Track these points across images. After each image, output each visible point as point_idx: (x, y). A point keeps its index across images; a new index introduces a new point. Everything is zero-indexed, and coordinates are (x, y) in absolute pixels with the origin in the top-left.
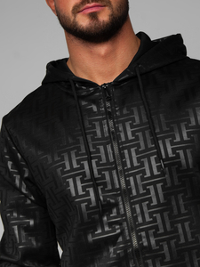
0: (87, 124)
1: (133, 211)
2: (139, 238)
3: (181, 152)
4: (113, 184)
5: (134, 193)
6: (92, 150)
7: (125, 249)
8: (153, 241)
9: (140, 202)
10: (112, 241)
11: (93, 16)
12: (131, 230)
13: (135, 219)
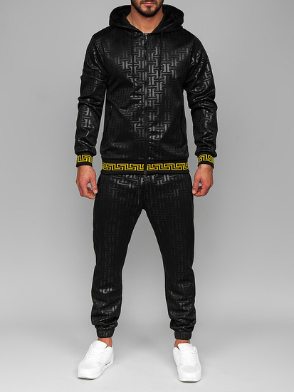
0: (135, 50)
1: (148, 91)
2: (148, 103)
3: (173, 71)
4: (142, 78)
5: (150, 84)
6: (135, 62)
7: (141, 106)
8: (154, 105)
9: (152, 88)
10: (137, 102)
11: (149, 7)
12: (145, 99)
13: (148, 95)
